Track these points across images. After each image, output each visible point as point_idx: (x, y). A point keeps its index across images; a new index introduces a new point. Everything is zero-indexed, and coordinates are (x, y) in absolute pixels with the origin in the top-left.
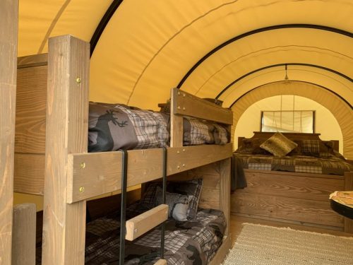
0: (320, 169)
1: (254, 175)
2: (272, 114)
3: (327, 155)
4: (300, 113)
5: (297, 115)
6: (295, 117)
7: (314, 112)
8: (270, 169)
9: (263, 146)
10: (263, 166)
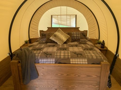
0: (86, 60)
1: (43, 68)
2: (56, 16)
3: (83, 40)
4: (70, 16)
5: (68, 17)
6: (67, 18)
7: (76, 16)
8: (54, 63)
9: (51, 38)
10: (49, 60)
